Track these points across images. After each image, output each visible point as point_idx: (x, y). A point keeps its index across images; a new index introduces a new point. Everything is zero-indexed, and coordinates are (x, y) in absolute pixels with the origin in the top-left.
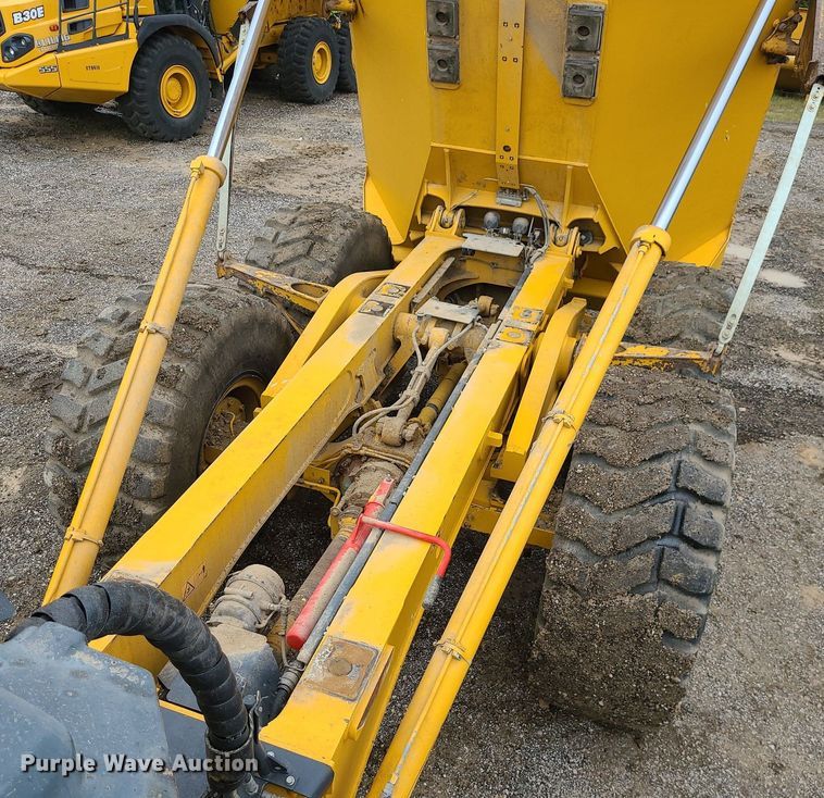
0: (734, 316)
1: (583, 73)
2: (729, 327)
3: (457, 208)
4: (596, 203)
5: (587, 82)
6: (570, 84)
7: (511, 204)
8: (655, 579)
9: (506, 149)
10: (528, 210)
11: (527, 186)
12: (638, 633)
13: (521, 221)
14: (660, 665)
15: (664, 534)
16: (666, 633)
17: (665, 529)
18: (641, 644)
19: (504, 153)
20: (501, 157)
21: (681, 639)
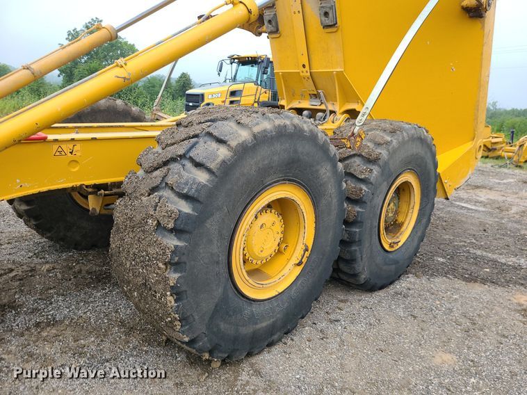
1: (328, 10)
4: (358, 100)
6: (323, 18)
7: (315, 104)
8: (164, 185)
9: (304, 66)
10: (323, 107)
11: (319, 91)
12: (144, 222)
13: (320, 114)
14: (151, 251)
15: (180, 156)
16: (159, 224)
17: (181, 152)
18: (144, 231)
19: (302, 69)
20: (303, 72)
21: (165, 228)
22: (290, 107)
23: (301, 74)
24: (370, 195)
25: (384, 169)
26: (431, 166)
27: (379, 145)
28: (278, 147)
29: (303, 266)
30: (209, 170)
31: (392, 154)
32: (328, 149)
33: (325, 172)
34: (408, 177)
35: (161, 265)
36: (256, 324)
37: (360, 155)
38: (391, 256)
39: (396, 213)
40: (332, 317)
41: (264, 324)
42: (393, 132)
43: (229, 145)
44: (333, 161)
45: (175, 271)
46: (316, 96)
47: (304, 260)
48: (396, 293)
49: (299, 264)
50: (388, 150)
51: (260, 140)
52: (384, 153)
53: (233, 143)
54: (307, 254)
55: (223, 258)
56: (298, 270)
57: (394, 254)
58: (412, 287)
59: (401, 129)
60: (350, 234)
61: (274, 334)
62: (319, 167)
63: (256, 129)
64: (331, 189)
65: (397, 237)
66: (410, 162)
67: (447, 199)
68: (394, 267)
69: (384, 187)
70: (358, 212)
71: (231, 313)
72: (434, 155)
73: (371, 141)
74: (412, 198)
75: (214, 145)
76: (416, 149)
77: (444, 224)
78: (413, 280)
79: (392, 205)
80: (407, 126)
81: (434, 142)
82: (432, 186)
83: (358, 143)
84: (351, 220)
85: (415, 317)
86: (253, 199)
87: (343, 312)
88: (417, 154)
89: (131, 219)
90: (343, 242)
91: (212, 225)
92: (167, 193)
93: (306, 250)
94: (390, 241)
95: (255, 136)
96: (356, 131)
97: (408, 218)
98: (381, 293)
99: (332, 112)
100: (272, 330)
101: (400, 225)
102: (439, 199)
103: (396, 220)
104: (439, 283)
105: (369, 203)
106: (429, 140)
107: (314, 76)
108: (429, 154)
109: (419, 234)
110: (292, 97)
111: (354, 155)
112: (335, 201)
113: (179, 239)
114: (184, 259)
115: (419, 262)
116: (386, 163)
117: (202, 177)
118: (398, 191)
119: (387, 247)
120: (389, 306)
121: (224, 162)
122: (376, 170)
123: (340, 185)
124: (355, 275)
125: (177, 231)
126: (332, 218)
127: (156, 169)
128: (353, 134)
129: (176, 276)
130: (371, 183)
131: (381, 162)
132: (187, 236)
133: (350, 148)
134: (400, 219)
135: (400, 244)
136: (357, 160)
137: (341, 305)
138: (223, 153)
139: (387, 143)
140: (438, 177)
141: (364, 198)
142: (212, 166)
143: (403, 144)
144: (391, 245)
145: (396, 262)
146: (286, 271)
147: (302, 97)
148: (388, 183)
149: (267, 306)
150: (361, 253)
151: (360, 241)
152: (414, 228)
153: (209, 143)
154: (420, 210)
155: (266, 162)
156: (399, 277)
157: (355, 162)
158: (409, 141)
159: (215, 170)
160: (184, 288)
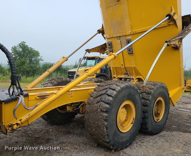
0: (147, 79)
1: (130, 49)
2: (146, 81)
3: (117, 78)
4: (141, 75)
5: (131, 51)
6: (129, 51)
7: (126, 76)
8: (101, 101)
9: (122, 65)
10: (129, 77)
11: (128, 72)
12: (97, 110)
13: (128, 79)
14: (100, 117)
15: (104, 94)
16: (101, 110)
17: (104, 93)
18: (97, 112)
19: (122, 66)
20: (122, 67)
21: (103, 111)
22: (117, 77)
23: (121, 67)
24: (149, 104)
25: (153, 96)
26: (167, 95)
27: (151, 89)
28: (126, 91)
29: (133, 124)
30: (112, 97)
31: (155, 91)
32: (138, 91)
33: (137, 97)
34: (160, 98)
35: (103, 120)
36: (123, 139)
37: (145, 92)
38: (157, 123)
39: (158, 110)
40: (142, 141)
41: (125, 140)
42: (154, 85)
43: (116, 91)
44: (139, 94)
45: (106, 122)
46: (127, 74)
47: (133, 122)
48: (161, 136)
49: (132, 123)
50: (153, 90)
51: (122, 89)
52: (152, 91)
53: (117, 90)
54: (134, 120)
55: (115, 120)
56: (132, 125)
57: (158, 123)
58: (166, 134)
59: (157, 84)
60: (145, 116)
61: (127, 143)
62: (136, 96)
63: (122, 87)
64: (139, 102)
65: (159, 118)
66: (160, 94)
67: (174, 106)
68: (159, 127)
69: (153, 101)
70: (146, 109)
71: (117, 135)
72: (168, 92)
73: (148, 88)
74: (162, 105)
75: (112, 91)
76: (162, 90)
77: (175, 116)
78: (165, 132)
79: (156, 107)
80: (158, 83)
81: (167, 88)
82: (168, 101)
83: (145, 89)
84: (144, 111)
85: (168, 142)
86: (121, 104)
87: (145, 140)
88: (162, 91)
89: (92, 110)
90: (143, 118)
91: (113, 110)
92: (102, 103)
93: (134, 119)
94: (157, 119)
95: (121, 88)
96: (144, 85)
97: (162, 112)
98: (156, 136)
99: (132, 79)
100: (127, 142)
101: (159, 114)
102: (171, 106)
103: (158, 113)
104: (174, 133)
105: (149, 106)
106: (165, 87)
107: (126, 68)
108: (166, 91)
109: (166, 117)
110: (118, 74)
111: (143, 92)
112: (140, 105)
113: (107, 114)
114: (108, 119)
115: (167, 128)
116: (153, 94)
117: (111, 99)
118: (157, 103)
119: (156, 121)
120: (159, 139)
121: (115, 95)
122: (150, 97)
123: (141, 101)
124: (147, 129)
125: (106, 112)
126: (140, 110)
127: (97, 97)
128: (143, 86)
129: (106, 123)
130: (150, 100)
131: (152, 94)
132: (108, 113)
133: (143, 90)
134: (159, 112)
135: (160, 120)
136: (145, 94)
137: (144, 139)
138: (115, 92)
139: (153, 88)
140: (170, 98)
141: (148, 105)
142: (113, 96)
143: (157, 88)
144: (157, 120)
145: (159, 126)
146: (129, 125)
147: (121, 74)
148: (154, 100)
149: (125, 135)
150: (148, 122)
151: (148, 118)
152: (164, 115)
153: (111, 90)
154: (165, 109)
155: (124, 95)
156: (161, 131)
157: (144, 94)
158: (159, 87)
159: (114, 97)
160: (108, 126)
